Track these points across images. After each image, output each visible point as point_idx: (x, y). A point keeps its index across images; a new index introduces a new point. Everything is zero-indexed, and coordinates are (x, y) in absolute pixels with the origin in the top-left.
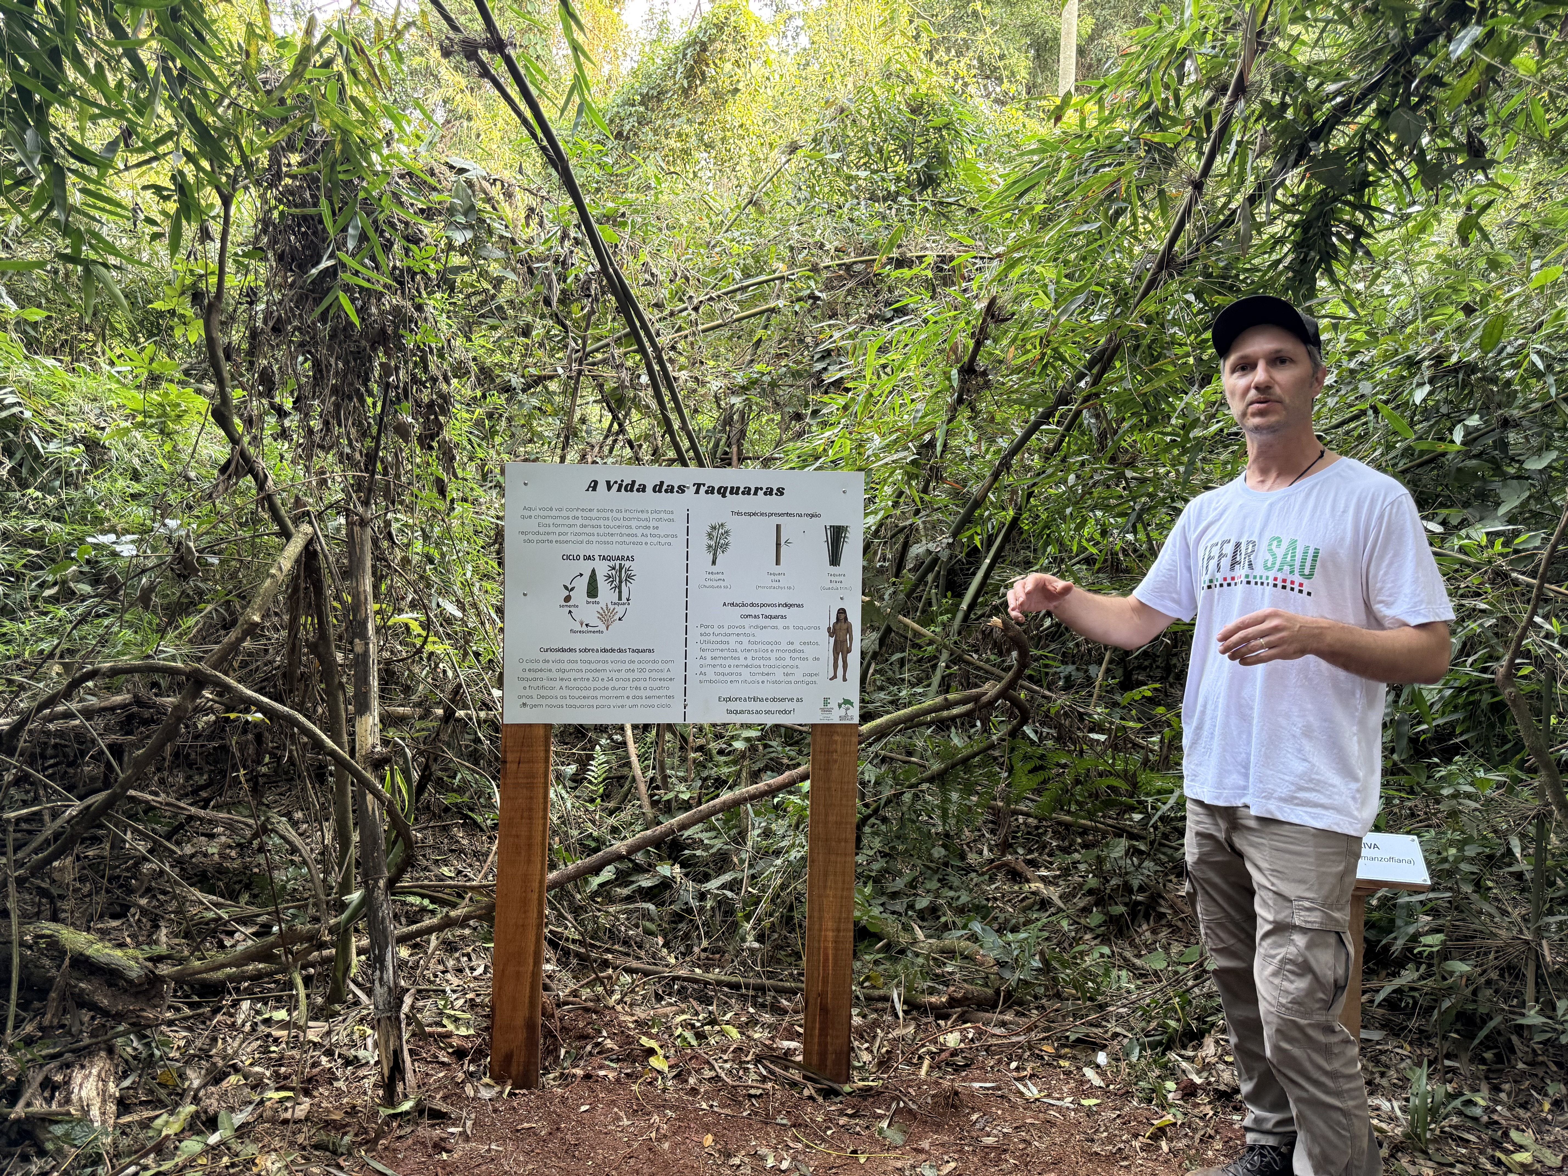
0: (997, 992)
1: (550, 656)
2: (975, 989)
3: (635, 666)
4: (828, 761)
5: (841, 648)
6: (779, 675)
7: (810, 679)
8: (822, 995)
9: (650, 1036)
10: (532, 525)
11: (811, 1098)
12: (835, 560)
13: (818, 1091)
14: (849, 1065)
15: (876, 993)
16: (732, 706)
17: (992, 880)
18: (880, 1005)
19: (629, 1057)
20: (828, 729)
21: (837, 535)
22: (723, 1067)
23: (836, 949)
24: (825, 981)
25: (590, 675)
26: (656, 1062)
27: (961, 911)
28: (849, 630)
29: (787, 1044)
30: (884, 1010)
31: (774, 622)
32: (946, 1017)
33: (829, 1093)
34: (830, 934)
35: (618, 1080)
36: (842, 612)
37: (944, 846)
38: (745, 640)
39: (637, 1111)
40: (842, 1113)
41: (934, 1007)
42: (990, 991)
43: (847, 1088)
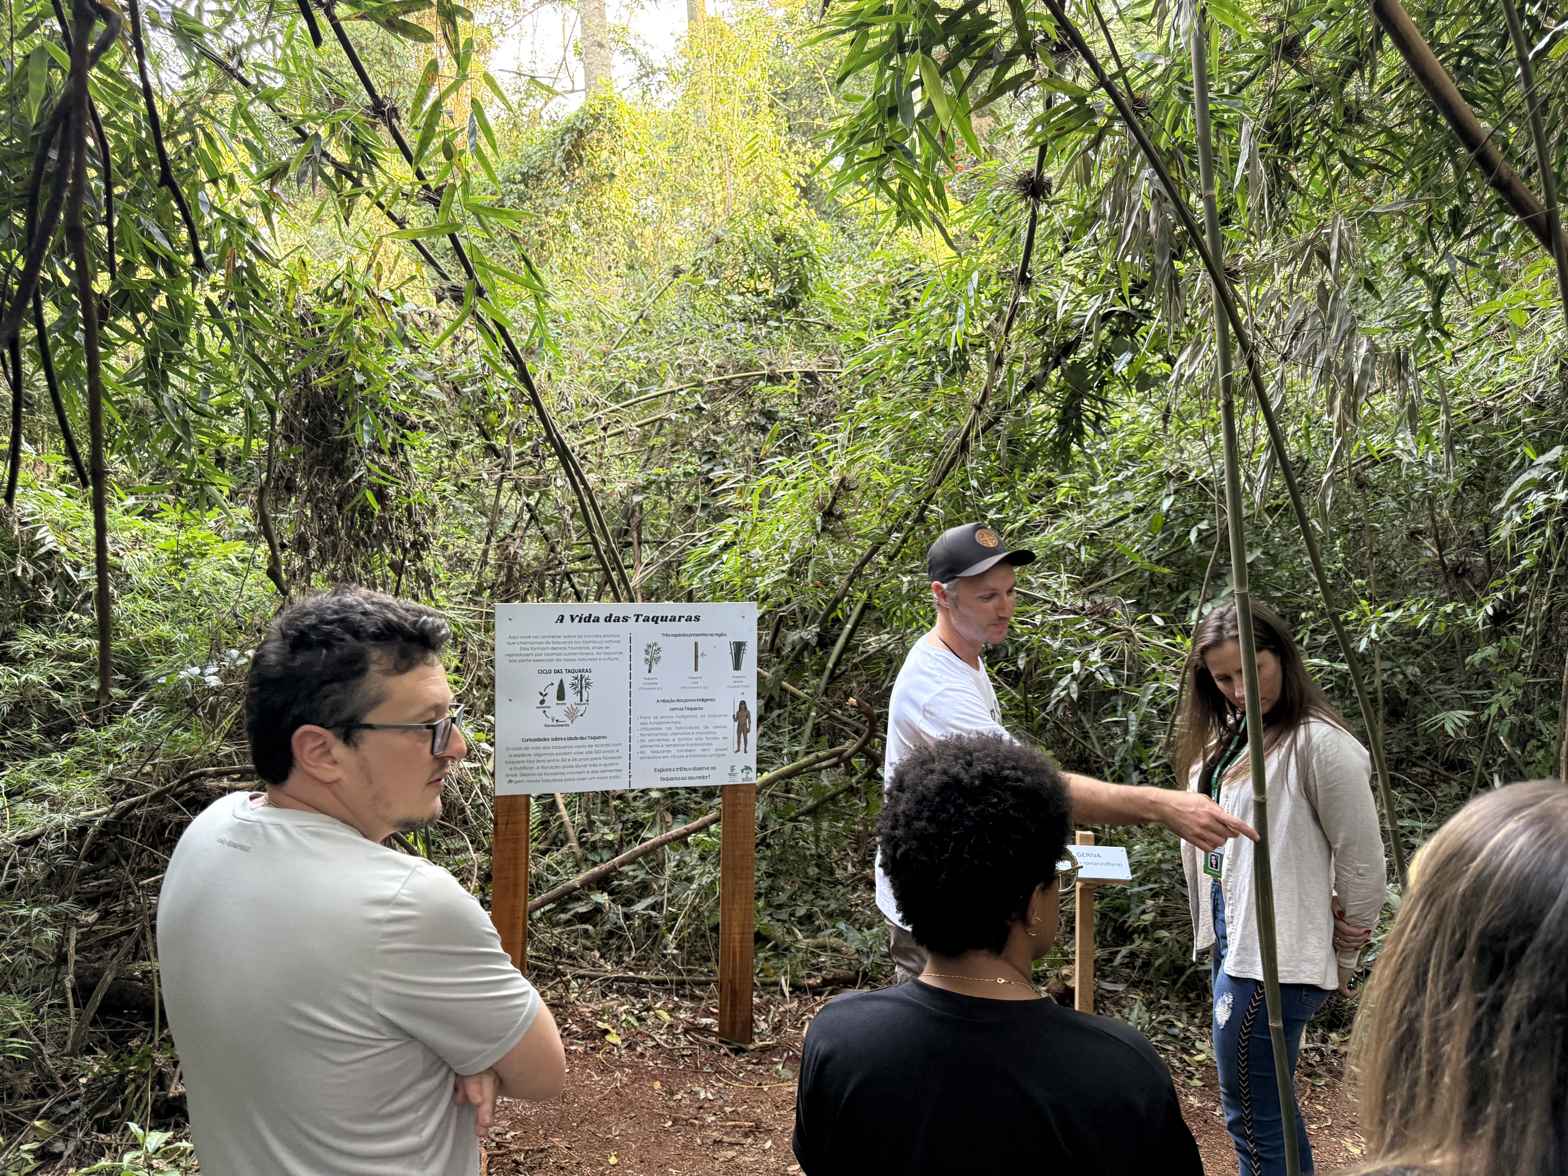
0: (857, 973)
1: (530, 744)
2: (843, 972)
3: (593, 749)
4: (734, 812)
5: (743, 730)
6: (698, 750)
7: (721, 753)
8: (732, 981)
9: (604, 1021)
10: (516, 649)
11: (726, 1054)
12: (737, 666)
13: (731, 1050)
14: (752, 1033)
15: (769, 980)
16: (665, 775)
17: (854, 890)
18: (772, 989)
19: (591, 1037)
20: (735, 788)
21: (739, 648)
22: (661, 1038)
23: (741, 947)
24: (734, 972)
25: (559, 757)
26: (612, 1038)
27: (830, 916)
28: (748, 716)
29: (705, 1021)
30: (775, 992)
31: (694, 713)
32: (820, 994)
33: (738, 1051)
34: (737, 937)
35: (586, 1052)
36: (743, 703)
37: (818, 866)
38: (673, 726)
39: (604, 1070)
40: (749, 1062)
41: (811, 987)
42: (852, 973)
43: (751, 1047)
